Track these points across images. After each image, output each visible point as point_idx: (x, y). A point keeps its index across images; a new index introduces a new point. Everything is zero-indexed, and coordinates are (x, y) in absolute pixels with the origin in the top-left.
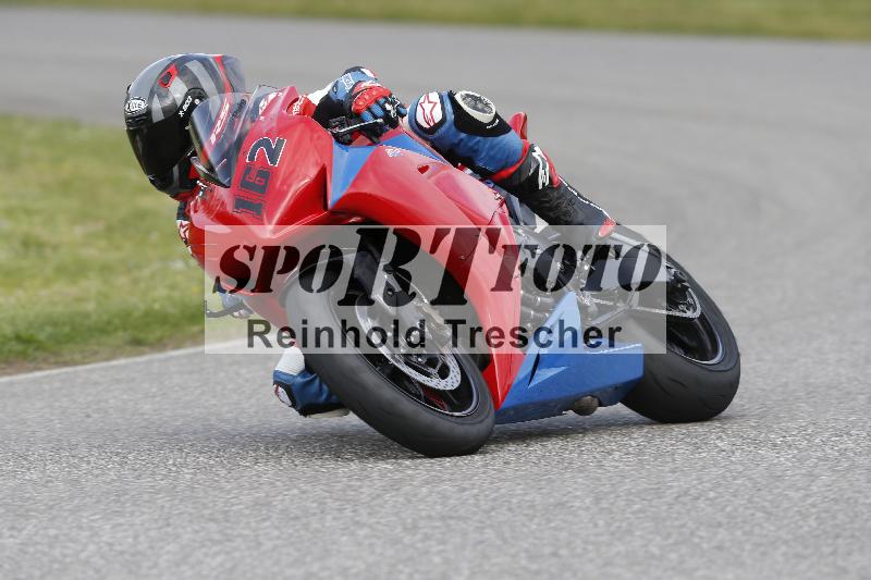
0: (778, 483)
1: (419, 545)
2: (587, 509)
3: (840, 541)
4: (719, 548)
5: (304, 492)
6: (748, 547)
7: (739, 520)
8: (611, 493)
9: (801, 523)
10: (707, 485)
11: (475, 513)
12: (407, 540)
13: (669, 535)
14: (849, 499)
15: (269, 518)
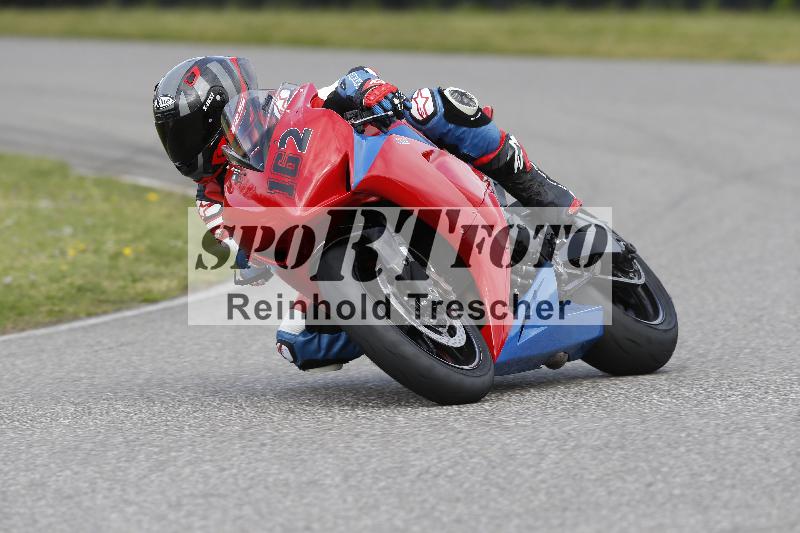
0: (511, 462)
1: (183, 521)
2: (337, 486)
3: (568, 514)
4: (458, 521)
5: (76, 473)
6: (484, 520)
7: (476, 495)
8: (358, 471)
9: (532, 498)
10: (446, 463)
11: (234, 491)
12: (172, 516)
13: (412, 510)
14: (576, 475)
15: (44, 497)
